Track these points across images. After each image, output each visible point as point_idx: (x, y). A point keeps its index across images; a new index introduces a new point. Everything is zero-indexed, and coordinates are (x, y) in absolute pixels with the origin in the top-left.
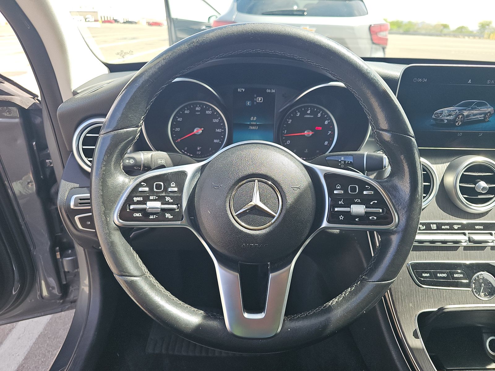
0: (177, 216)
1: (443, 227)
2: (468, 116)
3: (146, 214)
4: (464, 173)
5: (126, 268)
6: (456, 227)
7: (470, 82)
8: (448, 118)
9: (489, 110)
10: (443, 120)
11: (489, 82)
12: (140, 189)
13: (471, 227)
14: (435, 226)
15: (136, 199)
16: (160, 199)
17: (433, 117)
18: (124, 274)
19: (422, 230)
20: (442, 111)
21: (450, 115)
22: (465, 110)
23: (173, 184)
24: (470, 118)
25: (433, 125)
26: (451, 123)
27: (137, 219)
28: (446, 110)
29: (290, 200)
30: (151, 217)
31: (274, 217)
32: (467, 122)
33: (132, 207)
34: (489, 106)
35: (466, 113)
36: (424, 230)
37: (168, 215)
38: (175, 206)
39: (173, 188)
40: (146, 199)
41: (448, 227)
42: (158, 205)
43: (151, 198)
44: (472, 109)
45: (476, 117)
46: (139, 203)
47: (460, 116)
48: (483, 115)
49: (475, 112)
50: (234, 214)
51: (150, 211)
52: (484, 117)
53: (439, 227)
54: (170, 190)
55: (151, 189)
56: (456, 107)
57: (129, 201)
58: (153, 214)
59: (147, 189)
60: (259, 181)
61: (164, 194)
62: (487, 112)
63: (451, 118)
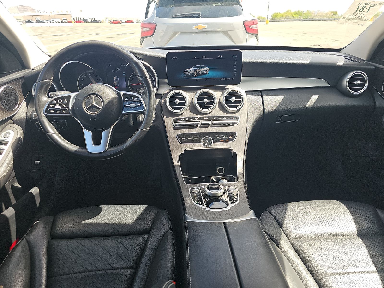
0: (68, 111)
1: (191, 119)
2: (199, 72)
3: (55, 111)
4: (199, 96)
5: (49, 130)
6: (196, 119)
7: (195, 57)
8: (190, 73)
9: (207, 69)
10: (188, 74)
11: (203, 57)
12: (53, 102)
13: (202, 119)
14: (188, 119)
15: (51, 106)
16: (61, 105)
17: (184, 73)
18: (48, 132)
19: (182, 121)
20: (187, 70)
21: (191, 72)
22: (197, 69)
23: (65, 100)
24: (200, 73)
25: (185, 76)
26: (193, 75)
27: (52, 113)
28: (189, 70)
29: (106, 102)
30: (57, 112)
31: (100, 109)
32: (199, 75)
33: (50, 108)
34: (206, 67)
35: (197, 71)
36: (183, 121)
37: (64, 111)
38: (66, 108)
39: (66, 101)
40: (55, 105)
41: (193, 119)
42: (60, 107)
43: (57, 105)
44: (200, 69)
45: (202, 72)
46: (52, 107)
47: (196, 72)
48: (205, 71)
49: (201, 70)
50: (86, 108)
51: (56, 110)
52: (206, 72)
53: (189, 119)
54: (64, 102)
55: (57, 102)
56: (193, 68)
57: (49, 106)
58: (58, 111)
59: (55, 102)
60: (94, 96)
61: (62, 104)
62: (206, 70)
63: (192, 73)
